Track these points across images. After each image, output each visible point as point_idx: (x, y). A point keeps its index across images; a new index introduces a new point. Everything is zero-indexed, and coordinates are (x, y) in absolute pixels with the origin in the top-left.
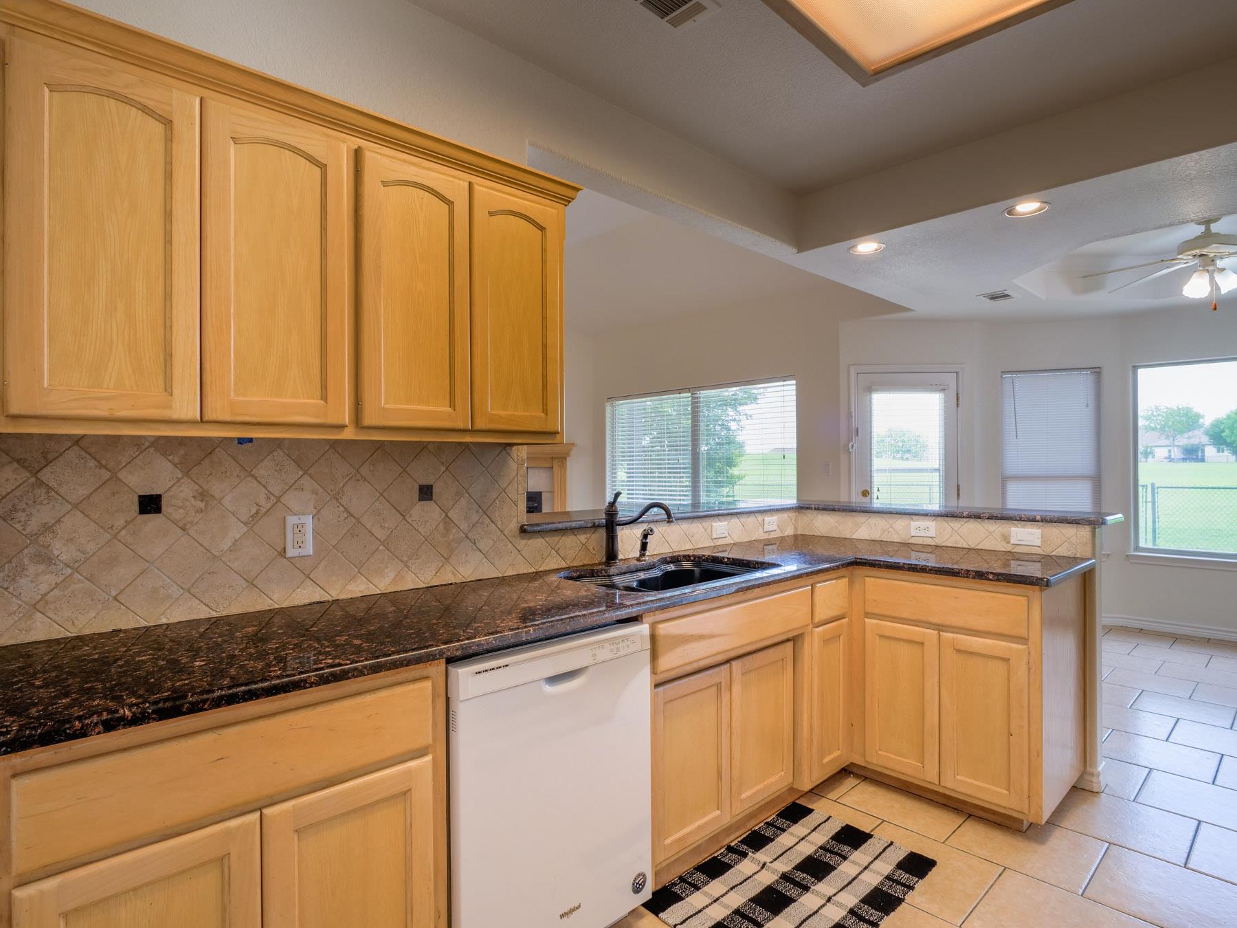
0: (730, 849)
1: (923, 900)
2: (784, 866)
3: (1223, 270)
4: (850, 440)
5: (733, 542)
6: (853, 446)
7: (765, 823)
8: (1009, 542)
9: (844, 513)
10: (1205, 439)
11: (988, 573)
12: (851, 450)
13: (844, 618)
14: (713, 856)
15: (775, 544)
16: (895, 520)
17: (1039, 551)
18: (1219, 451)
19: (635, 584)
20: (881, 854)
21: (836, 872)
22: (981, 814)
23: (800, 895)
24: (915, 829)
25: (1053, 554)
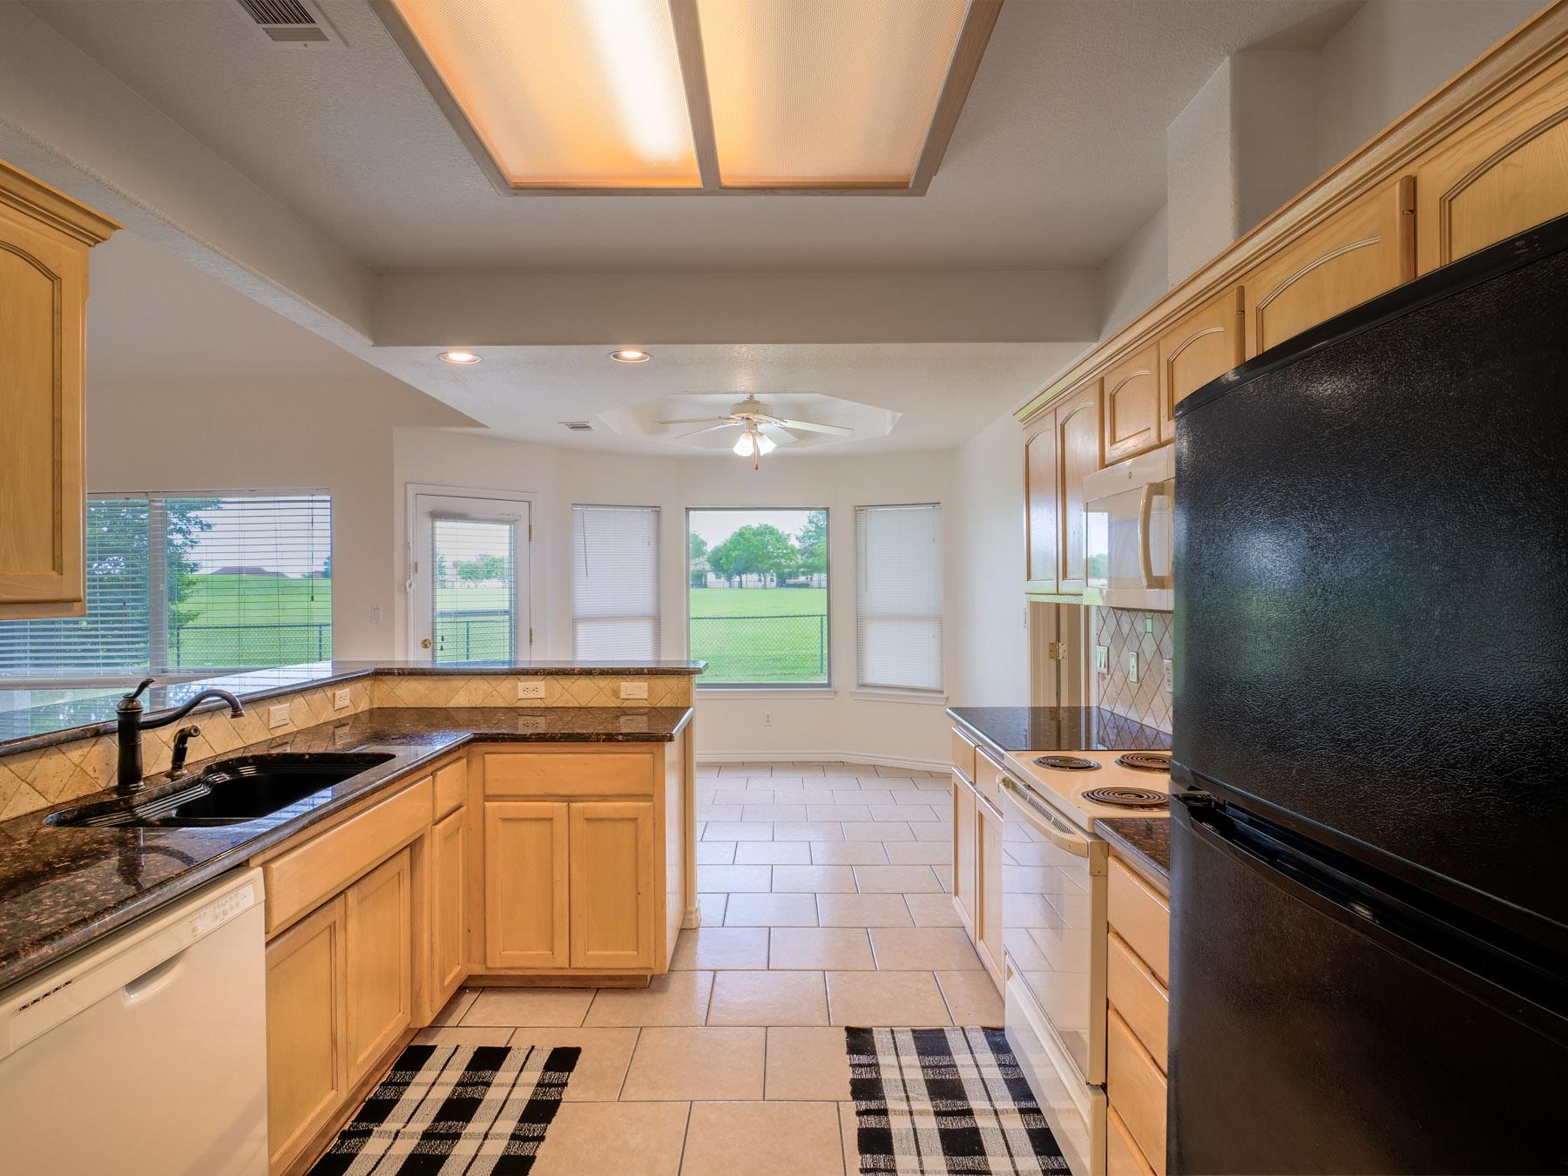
0: (345, 1136)
1: (579, 1091)
2: (420, 1125)
3: (762, 434)
4: (407, 577)
5: (296, 729)
6: (411, 585)
7: (381, 1085)
8: (618, 698)
9: (436, 678)
10: (707, 566)
11: (618, 734)
12: (408, 590)
13: (462, 806)
14: (324, 1154)
15: (348, 724)
16: (499, 682)
17: (646, 704)
18: (717, 578)
19: (174, 813)
20: (525, 1063)
21: (483, 1103)
22: (610, 984)
23: (451, 1147)
24: (550, 1023)
25: (658, 705)
